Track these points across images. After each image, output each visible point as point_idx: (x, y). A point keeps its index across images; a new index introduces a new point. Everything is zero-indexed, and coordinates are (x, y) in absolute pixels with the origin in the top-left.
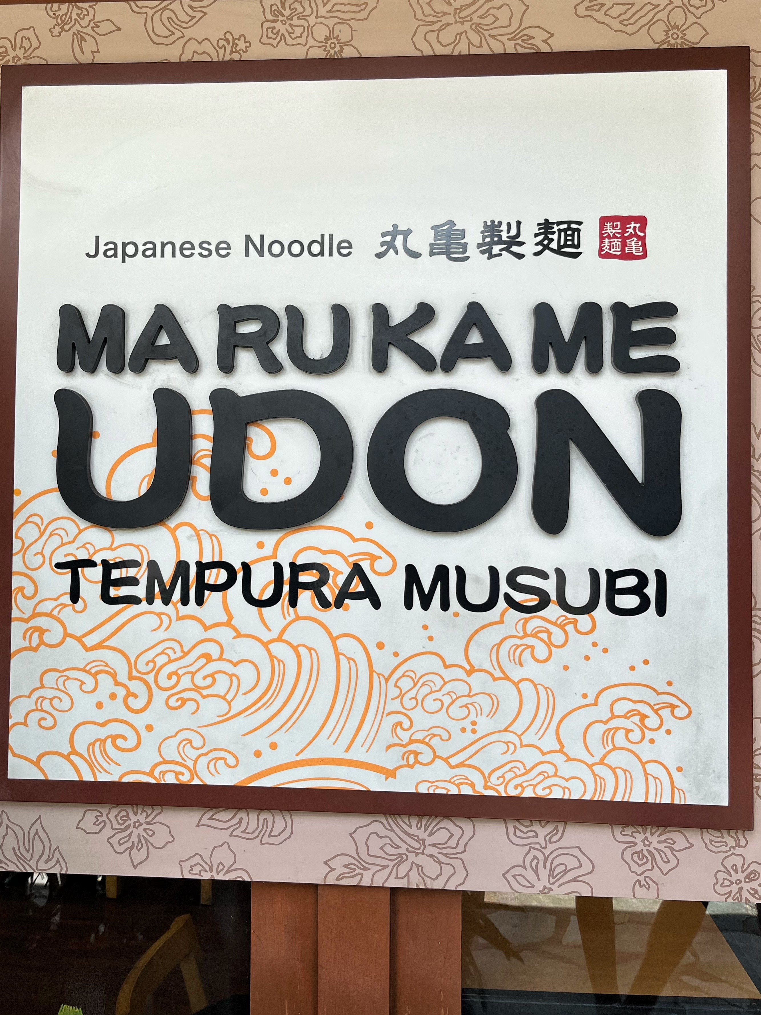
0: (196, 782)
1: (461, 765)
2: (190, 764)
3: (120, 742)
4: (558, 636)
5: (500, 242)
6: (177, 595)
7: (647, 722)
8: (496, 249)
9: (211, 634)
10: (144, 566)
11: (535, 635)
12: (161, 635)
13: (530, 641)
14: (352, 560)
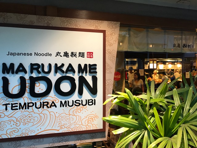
0: (28, 135)
1: (68, 128)
2: (27, 133)
3: (15, 131)
4: (82, 109)
5: (73, 55)
6: (24, 108)
7: (93, 119)
8: (73, 56)
9: (30, 113)
10: (19, 104)
11: (78, 109)
12: (22, 114)
13: (78, 110)
14: (52, 101)
